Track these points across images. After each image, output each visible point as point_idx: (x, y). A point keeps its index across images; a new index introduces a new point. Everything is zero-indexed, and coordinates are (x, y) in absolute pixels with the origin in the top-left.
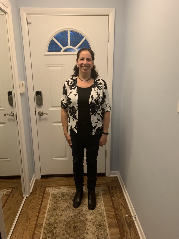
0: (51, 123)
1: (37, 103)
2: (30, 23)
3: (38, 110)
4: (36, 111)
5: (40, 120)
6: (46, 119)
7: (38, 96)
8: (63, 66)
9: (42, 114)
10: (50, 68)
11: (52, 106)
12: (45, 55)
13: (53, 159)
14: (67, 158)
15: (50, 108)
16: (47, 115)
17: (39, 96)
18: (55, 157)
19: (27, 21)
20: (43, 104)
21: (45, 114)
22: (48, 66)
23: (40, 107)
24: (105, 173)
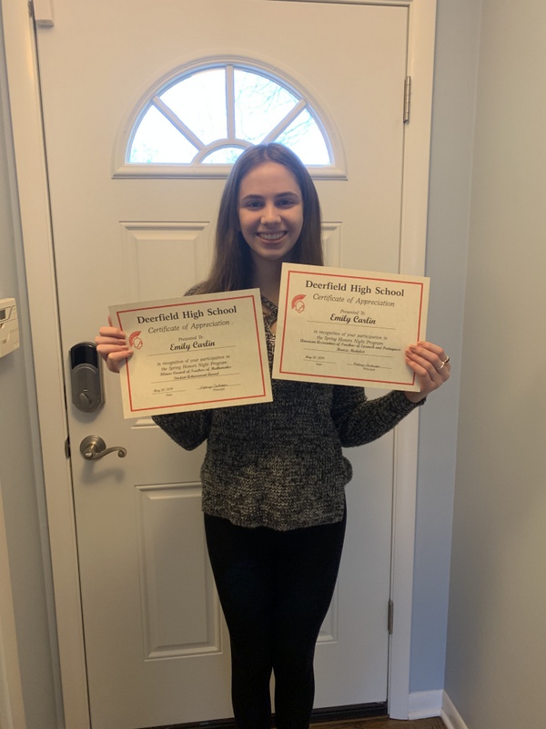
0: (143, 490)
1: (76, 400)
2: (48, 25)
3: (79, 433)
4: (68, 438)
5: (89, 478)
6: (119, 475)
7: (80, 367)
8: (201, 228)
9: (101, 448)
10: (140, 235)
12: (117, 177)
13: (152, 655)
14: (214, 648)
15: (139, 422)
16: (122, 454)
17: (88, 367)
18: (161, 648)
19: (32, 13)
20: (104, 403)
21: (111, 450)
22: (129, 228)
23: (91, 420)
24: (386, 702)
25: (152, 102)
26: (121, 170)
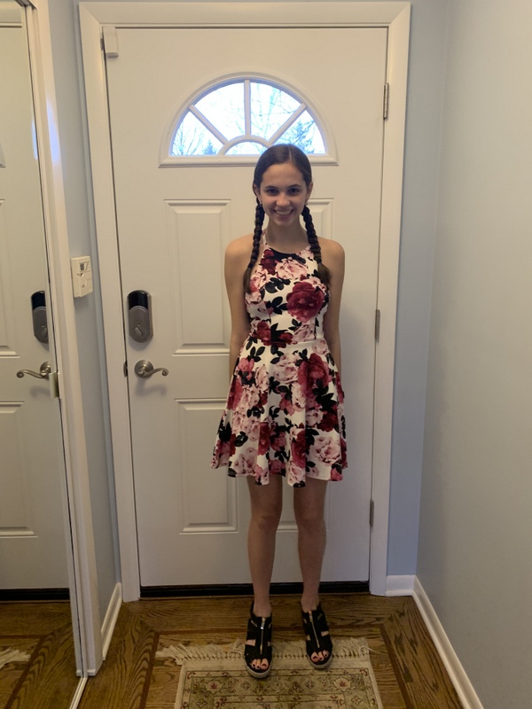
0: (180, 403)
1: (131, 334)
2: (114, 56)
3: (135, 357)
4: (126, 363)
5: (141, 391)
6: (162, 390)
7: (135, 308)
8: (225, 204)
9: (150, 370)
10: (180, 210)
11: (185, 345)
12: (162, 166)
13: (186, 529)
14: (233, 528)
15: (178, 351)
16: (165, 373)
17: (141, 308)
18: (192, 525)
19: (103, 48)
20: (152, 336)
21: (158, 370)
22: (171, 205)
23: (142, 349)
24: (368, 582)
25: (189, 110)
26: (166, 161)
